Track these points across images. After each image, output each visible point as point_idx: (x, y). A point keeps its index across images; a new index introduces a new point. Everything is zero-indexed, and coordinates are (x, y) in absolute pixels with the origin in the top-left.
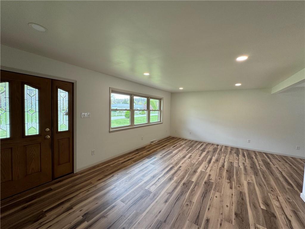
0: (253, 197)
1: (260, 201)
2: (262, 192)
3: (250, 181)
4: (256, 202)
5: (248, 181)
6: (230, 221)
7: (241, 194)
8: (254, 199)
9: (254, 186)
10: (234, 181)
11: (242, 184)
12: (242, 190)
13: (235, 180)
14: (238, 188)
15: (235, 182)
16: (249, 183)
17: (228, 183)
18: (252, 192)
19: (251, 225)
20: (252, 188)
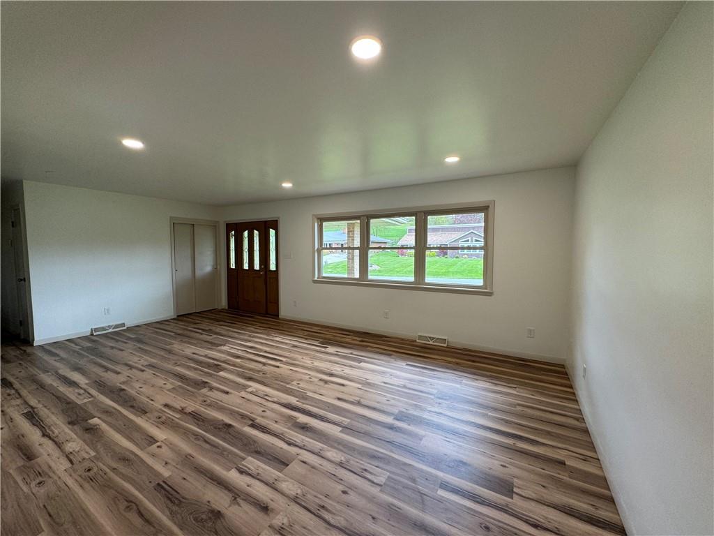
0: (120, 422)
1: (104, 426)
2: (110, 447)
3: (155, 446)
4: (109, 419)
5: (158, 444)
6: (123, 383)
7: (143, 411)
8: (116, 420)
9: (137, 445)
10: (181, 420)
11: (159, 425)
12: (148, 418)
13: (181, 422)
14: (157, 414)
15: (177, 420)
16: (152, 440)
17: (181, 407)
18: (129, 430)
19: (100, 395)
20: (136, 435)
